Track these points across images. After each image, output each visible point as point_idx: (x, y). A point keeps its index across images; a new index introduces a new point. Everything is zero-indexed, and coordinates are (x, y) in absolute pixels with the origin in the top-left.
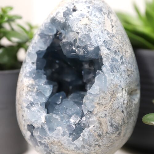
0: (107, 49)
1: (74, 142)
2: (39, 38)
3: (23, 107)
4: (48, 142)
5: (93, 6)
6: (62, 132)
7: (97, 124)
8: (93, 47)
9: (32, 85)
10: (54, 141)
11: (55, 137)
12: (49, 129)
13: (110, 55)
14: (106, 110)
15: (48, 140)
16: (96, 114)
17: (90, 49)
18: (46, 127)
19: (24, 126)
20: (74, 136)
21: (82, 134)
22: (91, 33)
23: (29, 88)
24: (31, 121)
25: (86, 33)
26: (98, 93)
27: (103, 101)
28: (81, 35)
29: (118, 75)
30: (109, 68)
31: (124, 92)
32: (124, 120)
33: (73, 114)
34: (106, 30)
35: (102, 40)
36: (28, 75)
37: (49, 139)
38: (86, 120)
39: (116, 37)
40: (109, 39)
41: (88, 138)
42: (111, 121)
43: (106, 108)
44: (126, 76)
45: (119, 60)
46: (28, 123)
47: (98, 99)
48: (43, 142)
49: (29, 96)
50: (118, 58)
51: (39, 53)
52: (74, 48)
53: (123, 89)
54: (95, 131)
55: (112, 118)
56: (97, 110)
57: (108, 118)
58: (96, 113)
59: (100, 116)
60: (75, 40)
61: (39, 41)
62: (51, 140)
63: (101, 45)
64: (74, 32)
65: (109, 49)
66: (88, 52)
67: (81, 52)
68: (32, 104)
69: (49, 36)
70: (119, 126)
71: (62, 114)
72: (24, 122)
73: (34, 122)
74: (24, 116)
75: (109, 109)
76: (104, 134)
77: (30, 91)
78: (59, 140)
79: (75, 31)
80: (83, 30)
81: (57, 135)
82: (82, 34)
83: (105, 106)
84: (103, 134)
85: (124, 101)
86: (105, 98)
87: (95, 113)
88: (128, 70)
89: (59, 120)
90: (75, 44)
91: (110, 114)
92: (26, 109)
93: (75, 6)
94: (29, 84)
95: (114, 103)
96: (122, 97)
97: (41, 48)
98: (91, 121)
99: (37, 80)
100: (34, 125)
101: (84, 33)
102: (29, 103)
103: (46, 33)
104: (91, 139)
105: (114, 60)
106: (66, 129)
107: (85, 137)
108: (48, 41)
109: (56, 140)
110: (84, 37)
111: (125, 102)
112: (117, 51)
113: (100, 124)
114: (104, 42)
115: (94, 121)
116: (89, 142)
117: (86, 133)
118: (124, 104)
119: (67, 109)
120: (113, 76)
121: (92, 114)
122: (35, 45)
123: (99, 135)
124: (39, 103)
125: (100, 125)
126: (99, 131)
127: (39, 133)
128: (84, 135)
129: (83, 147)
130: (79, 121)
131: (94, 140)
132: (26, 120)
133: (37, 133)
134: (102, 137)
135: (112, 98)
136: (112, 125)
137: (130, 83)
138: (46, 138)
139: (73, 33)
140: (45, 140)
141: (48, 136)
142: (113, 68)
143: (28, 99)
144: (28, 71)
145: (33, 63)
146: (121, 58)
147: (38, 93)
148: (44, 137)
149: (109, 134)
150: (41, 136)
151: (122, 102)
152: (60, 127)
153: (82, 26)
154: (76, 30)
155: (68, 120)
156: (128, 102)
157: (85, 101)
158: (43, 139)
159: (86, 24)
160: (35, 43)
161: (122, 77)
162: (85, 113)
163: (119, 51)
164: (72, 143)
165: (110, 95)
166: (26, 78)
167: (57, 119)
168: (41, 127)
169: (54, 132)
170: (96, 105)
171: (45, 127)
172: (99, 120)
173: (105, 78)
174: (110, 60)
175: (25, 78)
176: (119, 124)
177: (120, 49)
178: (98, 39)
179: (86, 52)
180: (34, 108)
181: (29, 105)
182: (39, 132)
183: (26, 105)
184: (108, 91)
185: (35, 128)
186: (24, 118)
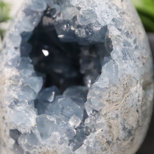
0: (117, 30)
2: (24, 15)
3: (4, 106)
4: (39, 152)
6: (59, 138)
7: (106, 128)
8: (99, 26)
9: (16, 77)
10: (48, 151)
11: (49, 146)
12: (42, 135)
13: (121, 37)
14: (118, 109)
15: (40, 150)
16: (106, 114)
17: (95, 29)
18: (37, 132)
19: (5, 131)
20: (75, 144)
21: (86, 141)
22: (96, 8)
23: (12, 81)
24: (16, 125)
25: (90, 8)
26: (108, 87)
27: (114, 98)
28: (84, 11)
29: (132, 63)
30: (120, 54)
31: (139, 85)
32: (138, 122)
33: (72, 115)
34: (115, 5)
35: (111, 17)
36: (10, 64)
37: (41, 148)
38: (90, 123)
39: (127, 15)
40: (118, 16)
41: (94, 146)
42: (124, 123)
43: (117, 106)
44: (141, 65)
45: (132, 44)
46: (12, 128)
47: (108, 94)
48: (32, 152)
49: (12, 91)
50: (130, 41)
51: (23, 35)
52: (73, 28)
53: (137, 81)
54: (103, 137)
55: (125, 120)
56: (107, 109)
57: (120, 120)
58: (105, 112)
59: (110, 116)
60: (75, 18)
61: (24, 20)
62: (44, 150)
63: (110, 24)
64: (73, 6)
65: (120, 30)
66: (93, 33)
67: (82, 34)
68: (16, 102)
69: (37, 13)
70: (132, 130)
71: (58, 115)
72: (5, 126)
73: (20, 126)
74: (6, 118)
75: (122, 107)
76: (115, 141)
77: (13, 85)
78: (55, 149)
79: (74, 5)
80: (86, 4)
81: (53, 142)
82: (85, 9)
83: (116, 103)
84: (113, 140)
85: (139, 97)
86: (116, 94)
87: (103, 112)
88: (142, 57)
89: (55, 123)
90: (74, 22)
91: (123, 115)
92: (9, 109)
94: (11, 75)
95: (127, 100)
96: (136, 92)
97: (26, 28)
98: (99, 123)
99: (22, 70)
100: (20, 129)
101: (88, 8)
102: (12, 101)
103: (33, 9)
104: (98, 147)
105: (126, 44)
106: (64, 135)
107: (90, 146)
108: (36, 19)
109: (50, 149)
110: (88, 14)
111: (140, 99)
112: (130, 32)
113: (110, 127)
114: (113, 20)
115: (102, 124)
116: (95, 151)
117: (91, 140)
118: (139, 101)
119: (63, 108)
120: (126, 65)
121: (99, 115)
122: (18, 25)
123: (108, 143)
124: (26, 101)
125: (109, 129)
126: (108, 137)
127: (26, 140)
128: (88, 142)
130: (81, 124)
131: (102, 148)
132: (8, 124)
133: (24, 141)
134: (111, 144)
135: (125, 94)
136: (124, 129)
137: (145, 73)
138: (37, 147)
139: (72, 8)
140: (35, 150)
141: (40, 144)
142: (126, 54)
143: (11, 95)
144: (10, 59)
145: (16, 48)
146: (135, 42)
147: (25, 87)
148: (34, 146)
149: (120, 140)
150: (30, 144)
151: (137, 98)
152: (57, 132)
154: (77, 4)
155: (65, 123)
156: (143, 99)
157: (90, 97)
158: (33, 149)
160: (19, 22)
161: (137, 66)
162: (89, 114)
163: (131, 33)
164: (73, 152)
165: (123, 90)
166: (8, 68)
167: (53, 122)
168: (30, 132)
169: (48, 140)
170: (105, 103)
171: (35, 133)
172: (109, 123)
173: (116, 67)
174: (122, 44)
175: (6, 67)
176: (133, 127)
177: (132, 30)
178: (106, 16)
179: (90, 34)
180: (20, 107)
181: (12, 103)
182: (28, 139)
183: (9, 104)
184: (120, 84)
185: (21, 133)
186: (6, 121)
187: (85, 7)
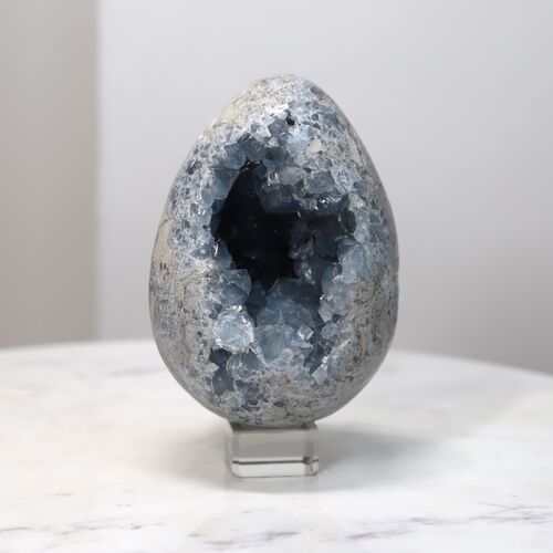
0: (360, 199)
1: (313, 375)
3: (201, 315)
4: (259, 380)
5: (322, 113)
6: (290, 358)
7: (353, 339)
8: (339, 197)
9: (215, 272)
10: (274, 377)
11: (276, 370)
12: (266, 355)
13: (367, 210)
14: (368, 312)
15: (261, 376)
16: (353, 320)
17: (334, 200)
18: (258, 351)
19: (201, 353)
20: (312, 364)
21: (325, 358)
22: (332, 170)
23: (209, 279)
25: (324, 169)
26: (355, 282)
27: (364, 296)
28: (316, 174)
29: (381, 245)
30: (367, 234)
33: (300, 324)
34: (354, 162)
35: (352, 182)
36: (203, 252)
37: (263, 373)
40: (360, 178)
41: (337, 365)
43: (367, 308)
45: (380, 218)
46: (215, 348)
48: (246, 380)
49: (211, 294)
50: (376, 213)
51: (215, 206)
52: (296, 197)
54: (350, 351)
55: (376, 326)
56: (355, 312)
57: (370, 326)
58: (352, 317)
59: (359, 322)
60: (301, 183)
61: (215, 183)
62: (268, 375)
63: (351, 192)
64: (298, 166)
65: (364, 199)
67: (311, 206)
72: (201, 345)
74: (205, 333)
75: (372, 309)
76: (363, 356)
77: (211, 284)
78: (285, 373)
79: (301, 165)
80: (318, 164)
81: (283, 364)
82: (317, 172)
83: (366, 304)
84: (361, 355)
86: (366, 290)
87: (350, 318)
90: (299, 189)
91: (374, 319)
92: (210, 321)
93: (289, 114)
94: (208, 270)
95: (378, 299)
97: (218, 195)
98: (345, 333)
100: (229, 349)
101: (321, 170)
102: (213, 308)
104: (343, 367)
106: (299, 353)
107: (333, 365)
109: (278, 374)
112: (376, 201)
113: (359, 337)
114: (355, 185)
115: (349, 334)
116: (338, 372)
117: (335, 357)
120: (376, 249)
121: (343, 321)
123: (355, 359)
125: (358, 340)
126: (355, 351)
127: (241, 364)
128: (331, 360)
129: (327, 382)
130: (313, 335)
131: (347, 368)
132: (208, 342)
133: (237, 365)
134: (358, 361)
135: (376, 289)
138: (258, 372)
139: (296, 169)
140: (254, 377)
141: (262, 367)
142: (374, 234)
143: (211, 300)
145: (204, 227)
147: (228, 286)
148: (253, 371)
150: (246, 369)
152: (288, 349)
153: (314, 157)
154: (305, 164)
158: (249, 376)
159: (321, 152)
160: (207, 186)
162: (325, 320)
164: (310, 376)
165: (373, 284)
166: (200, 259)
168: (248, 352)
169: (275, 361)
170: (352, 304)
171: (256, 352)
172: (357, 331)
173: (365, 253)
174: (369, 220)
175: (198, 258)
178: (345, 180)
180: (227, 316)
181: (213, 311)
182: (243, 361)
183: (210, 312)
184: (370, 276)
185: (231, 354)
186: (204, 338)
187: (318, 168)
